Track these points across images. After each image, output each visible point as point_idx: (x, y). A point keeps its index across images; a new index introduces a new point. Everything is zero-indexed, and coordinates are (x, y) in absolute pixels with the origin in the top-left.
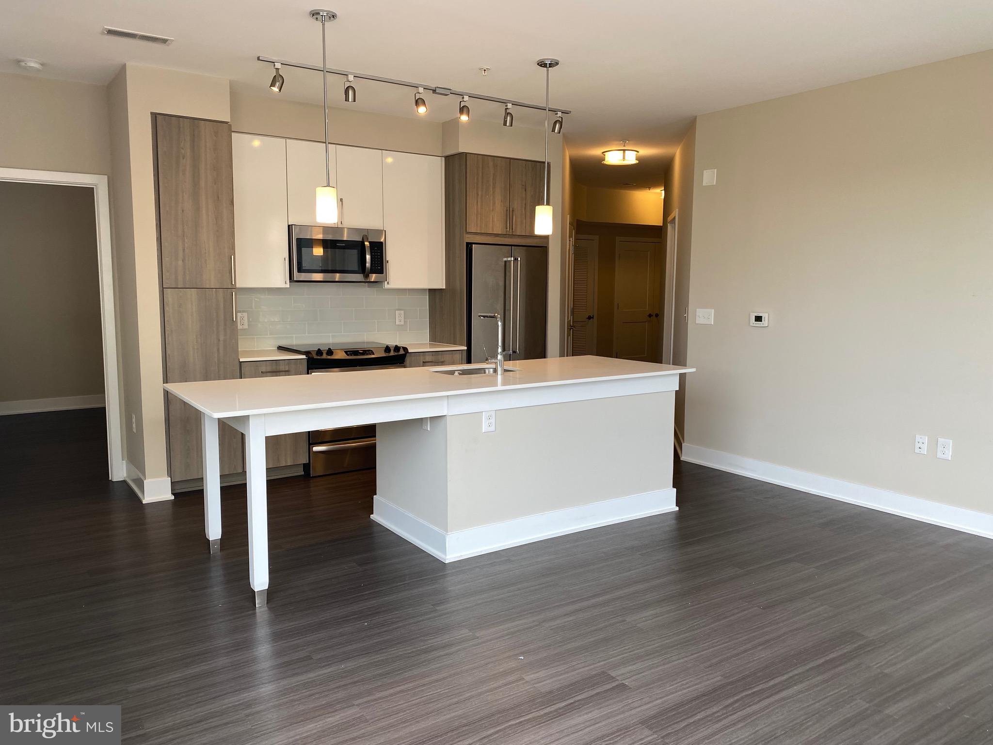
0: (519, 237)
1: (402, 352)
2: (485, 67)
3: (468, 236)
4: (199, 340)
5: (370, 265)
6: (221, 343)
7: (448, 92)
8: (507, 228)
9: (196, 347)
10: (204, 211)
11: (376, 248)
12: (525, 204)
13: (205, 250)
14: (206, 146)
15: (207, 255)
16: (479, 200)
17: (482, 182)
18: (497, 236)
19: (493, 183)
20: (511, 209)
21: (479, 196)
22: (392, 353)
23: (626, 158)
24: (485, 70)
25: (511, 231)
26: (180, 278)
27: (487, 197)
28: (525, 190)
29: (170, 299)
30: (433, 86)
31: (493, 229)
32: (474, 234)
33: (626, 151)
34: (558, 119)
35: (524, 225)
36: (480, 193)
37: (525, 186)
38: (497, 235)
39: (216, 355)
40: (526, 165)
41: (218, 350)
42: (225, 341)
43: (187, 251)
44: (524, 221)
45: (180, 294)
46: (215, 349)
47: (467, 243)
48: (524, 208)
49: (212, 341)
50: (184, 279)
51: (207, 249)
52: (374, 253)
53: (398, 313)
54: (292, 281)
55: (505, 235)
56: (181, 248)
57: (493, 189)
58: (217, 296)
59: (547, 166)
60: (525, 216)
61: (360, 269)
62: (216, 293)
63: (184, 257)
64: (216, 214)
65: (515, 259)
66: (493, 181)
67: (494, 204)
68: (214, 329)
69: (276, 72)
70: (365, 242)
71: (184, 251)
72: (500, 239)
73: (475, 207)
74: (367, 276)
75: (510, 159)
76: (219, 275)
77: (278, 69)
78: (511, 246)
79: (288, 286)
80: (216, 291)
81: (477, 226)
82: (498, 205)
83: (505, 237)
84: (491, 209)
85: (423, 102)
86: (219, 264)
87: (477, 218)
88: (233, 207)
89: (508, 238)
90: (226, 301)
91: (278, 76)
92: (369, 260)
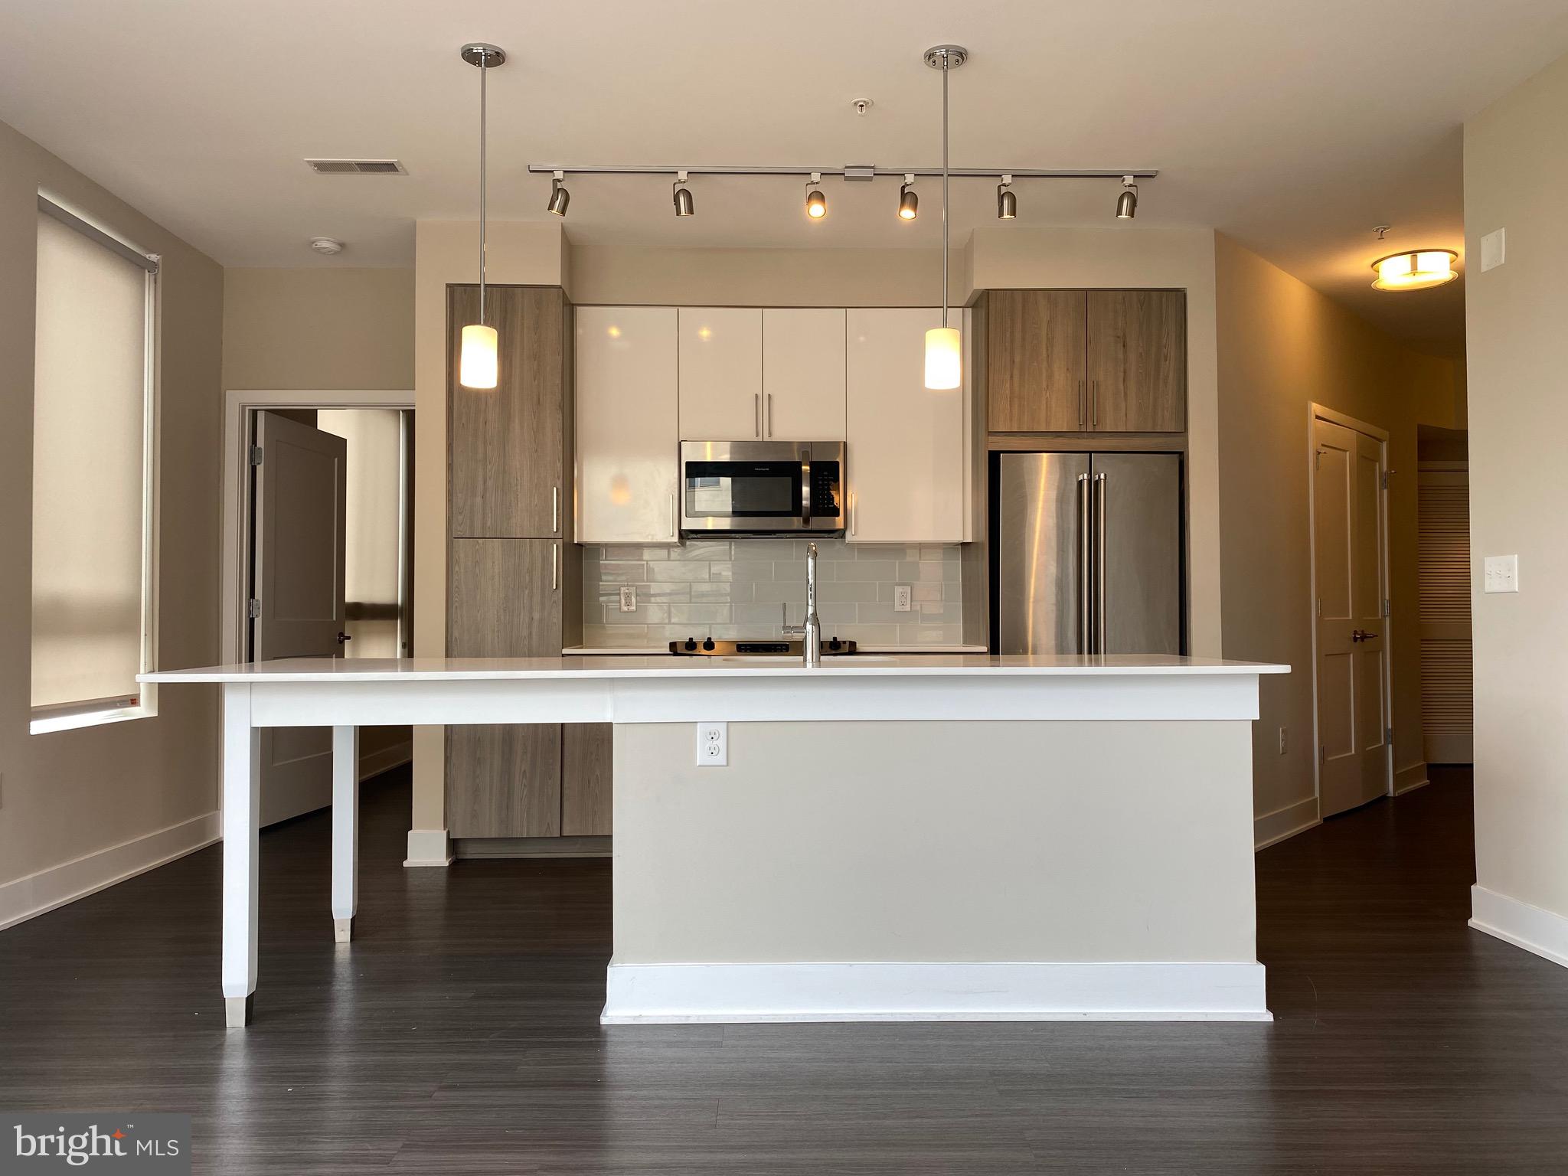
0: (1112, 436)
2: (861, 99)
3: (991, 439)
4: (502, 618)
5: (809, 502)
6: (535, 624)
7: (869, 173)
8: (1081, 420)
10: (517, 421)
11: (825, 473)
12: (1125, 372)
13: (517, 480)
14: (523, 324)
15: (519, 487)
16: (1016, 372)
17: (1023, 339)
18: (1060, 436)
19: (1048, 339)
20: (1090, 384)
21: (1017, 365)
23: (1420, 268)
24: (862, 106)
25: (1090, 424)
26: (478, 524)
27: (1035, 364)
28: (1124, 346)
29: (462, 555)
30: (839, 167)
31: (1048, 423)
32: (1004, 435)
33: (1418, 254)
34: (1127, 190)
35: (1123, 412)
36: (1017, 359)
37: (1124, 335)
39: (526, 642)
40: (1124, 299)
42: (541, 620)
43: (490, 483)
44: (1123, 405)
45: (477, 547)
46: (525, 633)
47: (990, 452)
48: (1121, 379)
49: (522, 620)
50: (484, 524)
51: (519, 478)
52: (823, 480)
53: (898, 590)
54: (680, 531)
55: (1077, 434)
56: (480, 478)
57: (1047, 350)
58: (531, 551)
59: (1179, 296)
60: (1126, 394)
61: (796, 509)
62: (531, 546)
63: (485, 490)
64: (535, 425)
65: (1099, 477)
66: (1047, 334)
67: (1050, 377)
68: (525, 601)
69: (555, 185)
70: (799, 465)
71: (485, 482)
72: (1066, 441)
73: (1008, 385)
74: (806, 521)
75: (1087, 290)
76: (537, 519)
77: (559, 180)
78: (1090, 453)
79: (676, 539)
80: (531, 543)
81: (1011, 420)
82: (1061, 378)
83: (1079, 438)
84: (1044, 386)
85: (820, 196)
86: (536, 501)
87: (1010, 404)
88: (561, 414)
89: (1084, 438)
90: (546, 559)
91: (557, 191)
92: (809, 496)
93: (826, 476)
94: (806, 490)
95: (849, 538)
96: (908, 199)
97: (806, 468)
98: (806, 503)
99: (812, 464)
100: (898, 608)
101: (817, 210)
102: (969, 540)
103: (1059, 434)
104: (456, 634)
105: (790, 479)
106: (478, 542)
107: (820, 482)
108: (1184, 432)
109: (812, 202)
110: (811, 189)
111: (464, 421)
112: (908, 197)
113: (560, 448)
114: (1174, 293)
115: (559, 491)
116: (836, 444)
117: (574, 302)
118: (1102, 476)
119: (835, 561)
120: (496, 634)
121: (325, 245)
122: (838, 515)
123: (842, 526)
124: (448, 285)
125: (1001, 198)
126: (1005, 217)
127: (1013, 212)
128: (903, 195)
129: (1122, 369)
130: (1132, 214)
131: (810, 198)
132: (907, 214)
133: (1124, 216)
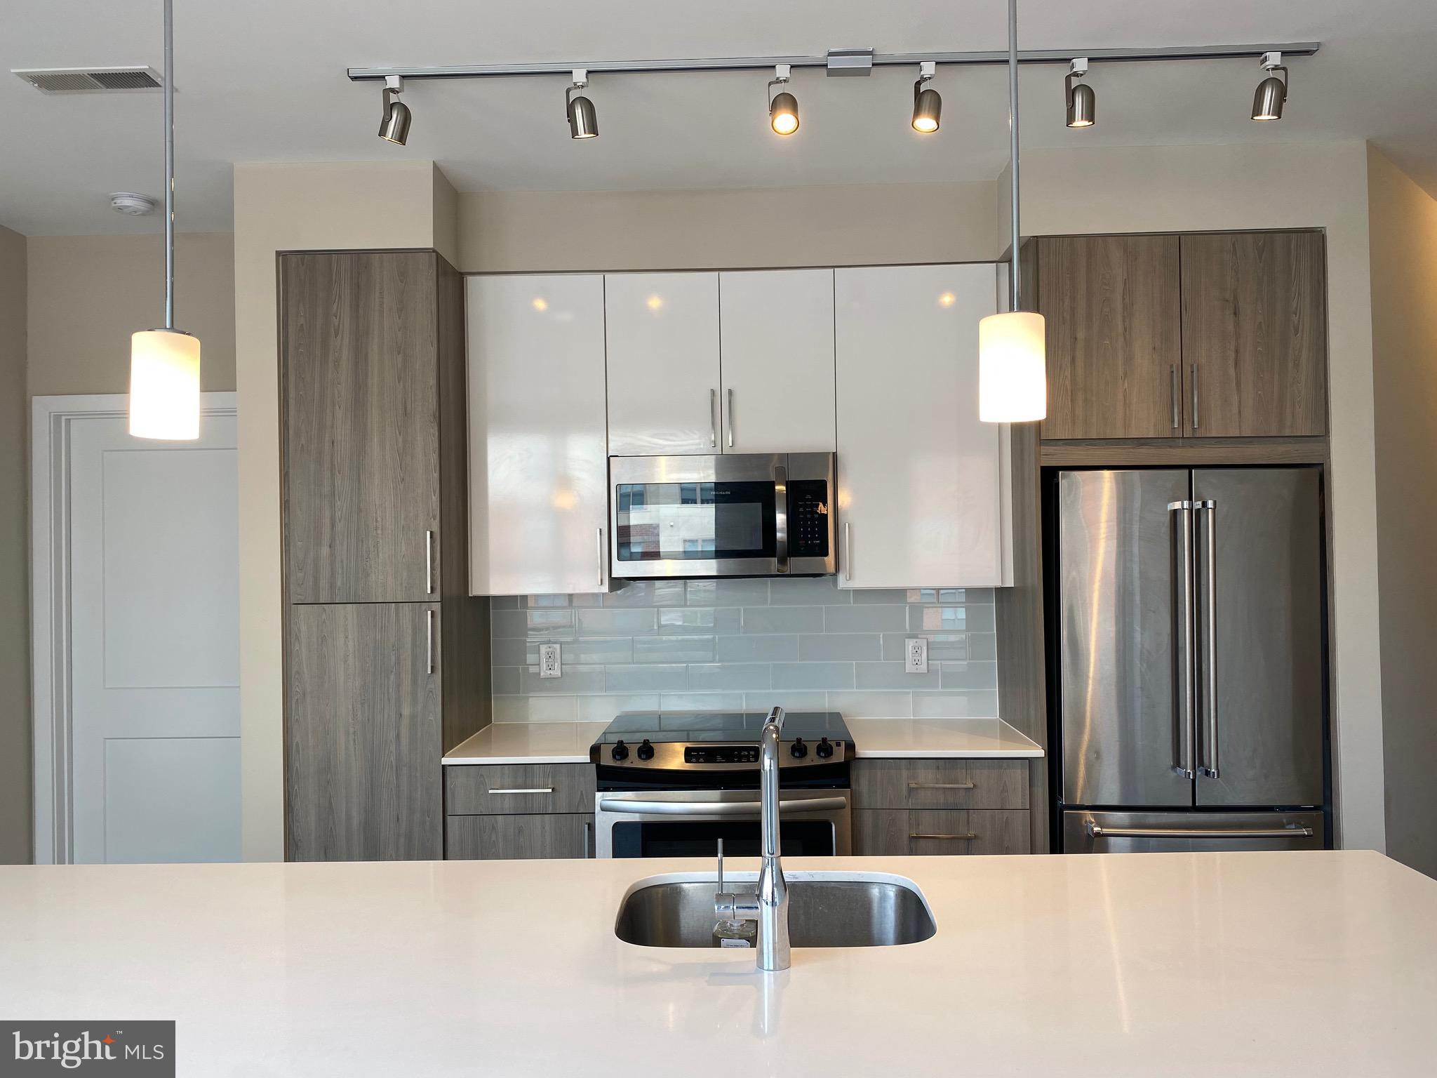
1: (839, 756)
3: (1044, 449)
4: (359, 713)
5: (785, 535)
6: (405, 722)
7: (866, 62)
8: (1173, 421)
9: (351, 730)
11: (808, 497)
12: (1237, 351)
13: (377, 521)
14: (381, 304)
15: (379, 532)
16: (1080, 354)
18: (1145, 445)
19: (1125, 305)
20: (1187, 369)
21: (1080, 345)
22: (812, 759)
25: (1188, 427)
26: (324, 584)
27: (1107, 342)
28: (1235, 313)
29: (304, 628)
30: (818, 55)
31: (1126, 425)
32: (1066, 444)
34: (1272, 74)
35: (1235, 410)
36: (1081, 335)
37: (1235, 298)
38: (1141, 442)
39: (393, 748)
40: (1234, 245)
41: (398, 736)
42: (413, 717)
43: (340, 527)
44: (1235, 398)
45: (324, 616)
46: (392, 735)
47: (1043, 468)
48: (1231, 362)
49: (386, 716)
50: (332, 586)
51: (379, 519)
52: (805, 506)
53: (910, 644)
54: (612, 579)
55: (1169, 441)
56: (327, 521)
57: (1124, 321)
58: (398, 620)
59: (1314, 240)
60: (1238, 384)
61: (768, 547)
62: (397, 614)
63: (333, 538)
64: (400, 445)
65: (1204, 504)
66: (1124, 299)
67: (1129, 359)
68: (391, 690)
69: (386, 98)
70: (772, 484)
71: (333, 526)
72: (1152, 451)
73: (1068, 373)
74: (782, 561)
75: (1180, 235)
76: (405, 574)
77: (393, 91)
78: (1190, 468)
79: (605, 589)
80: (397, 610)
81: (1074, 423)
82: (1145, 362)
83: (1170, 447)
84: (1121, 373)
85: (789, 102)
86: (404, 549)
87: (1072, 401)
88: (436, 428)
89: (1179, 447)
90: (418, 629)
91: (389, 108)
92: (785, 526)
93: (808, 500)
94: (781, 518)
95: (843, 582)
96: (927, 100)
97: (780, 488)
98: (781, 535)
99: (790, 485)
100: (910, 668)
101: (785, 122)
102: (1010, 583)
103: (1142, 441)
104: (297, 738)
105: (759, 505)
106: (324, 610)
107: (801, 510)
108: (1322, 436)
109: (778, 112)
110: (777, 90)
111: (303, 441)
112: (925, 99)
113: (436, 475)
114: (1307, 235)
115: (435, 536)
116: (823, 455)
117: (463, 271)
118: (1210, 504)
119: (824, 606)
120: (351, 737)
121: (127, 202)
122: (826, 554)
123: (831, 568)
124: (278, 253)
125: (1071, 95)
126: (1075, 124)
127: (1090, 116)
128: (918, 95)
129: (1233, 348)
130: (1278, 111)
131: (774, 106)
132: (926, 124)
133: (1265, 117)
